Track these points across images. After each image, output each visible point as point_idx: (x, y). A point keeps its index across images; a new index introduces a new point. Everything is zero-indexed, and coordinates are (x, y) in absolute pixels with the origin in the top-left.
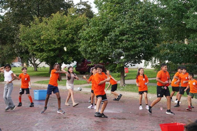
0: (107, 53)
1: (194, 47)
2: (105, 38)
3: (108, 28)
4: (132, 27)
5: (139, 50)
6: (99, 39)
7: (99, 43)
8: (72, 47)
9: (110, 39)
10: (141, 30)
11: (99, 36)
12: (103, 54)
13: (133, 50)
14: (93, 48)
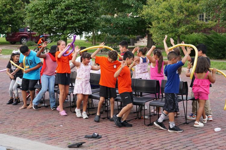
0: (53, 25)
1: (129, 21)
2: (52, 11)
3: (54, 2)
4: (77, 2)
5: (83, 23)
6: (45, 12)
7: (45, 16)
8: (10, 18)
9: (56, 12)
10: (85, 5)
11: (45, 9)
12: (50, 26)
13: (77, 23)
14: (39, 20)
